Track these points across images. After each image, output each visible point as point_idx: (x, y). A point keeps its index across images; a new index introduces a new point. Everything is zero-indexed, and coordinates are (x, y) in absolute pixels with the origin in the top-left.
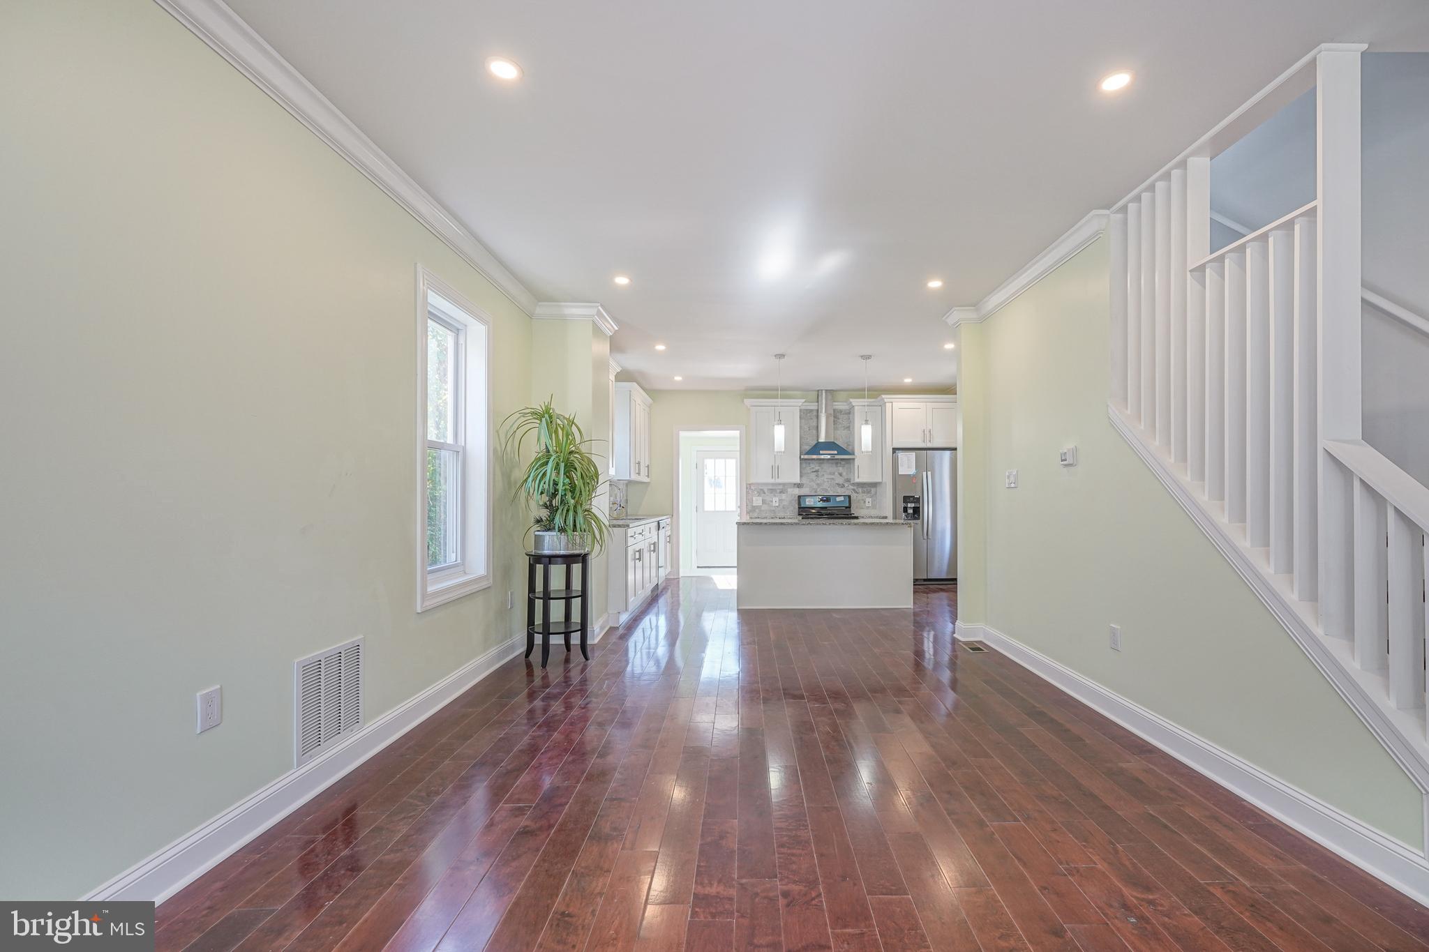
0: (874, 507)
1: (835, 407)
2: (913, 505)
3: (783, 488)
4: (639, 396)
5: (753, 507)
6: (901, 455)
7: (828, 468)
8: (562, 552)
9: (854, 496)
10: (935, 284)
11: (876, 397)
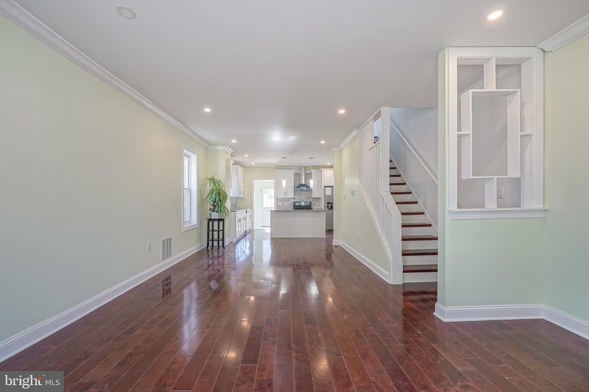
0: (319, 206)
1: (306, 172)
2: (330, 205)
3: (288, 199)
4: (240, 169)
5: (279, 205)
6: (326, 188)
7: (303, 193)
8: (217, 218)
9: (312, 202)
10: (323, 142)
11: (319, 169)
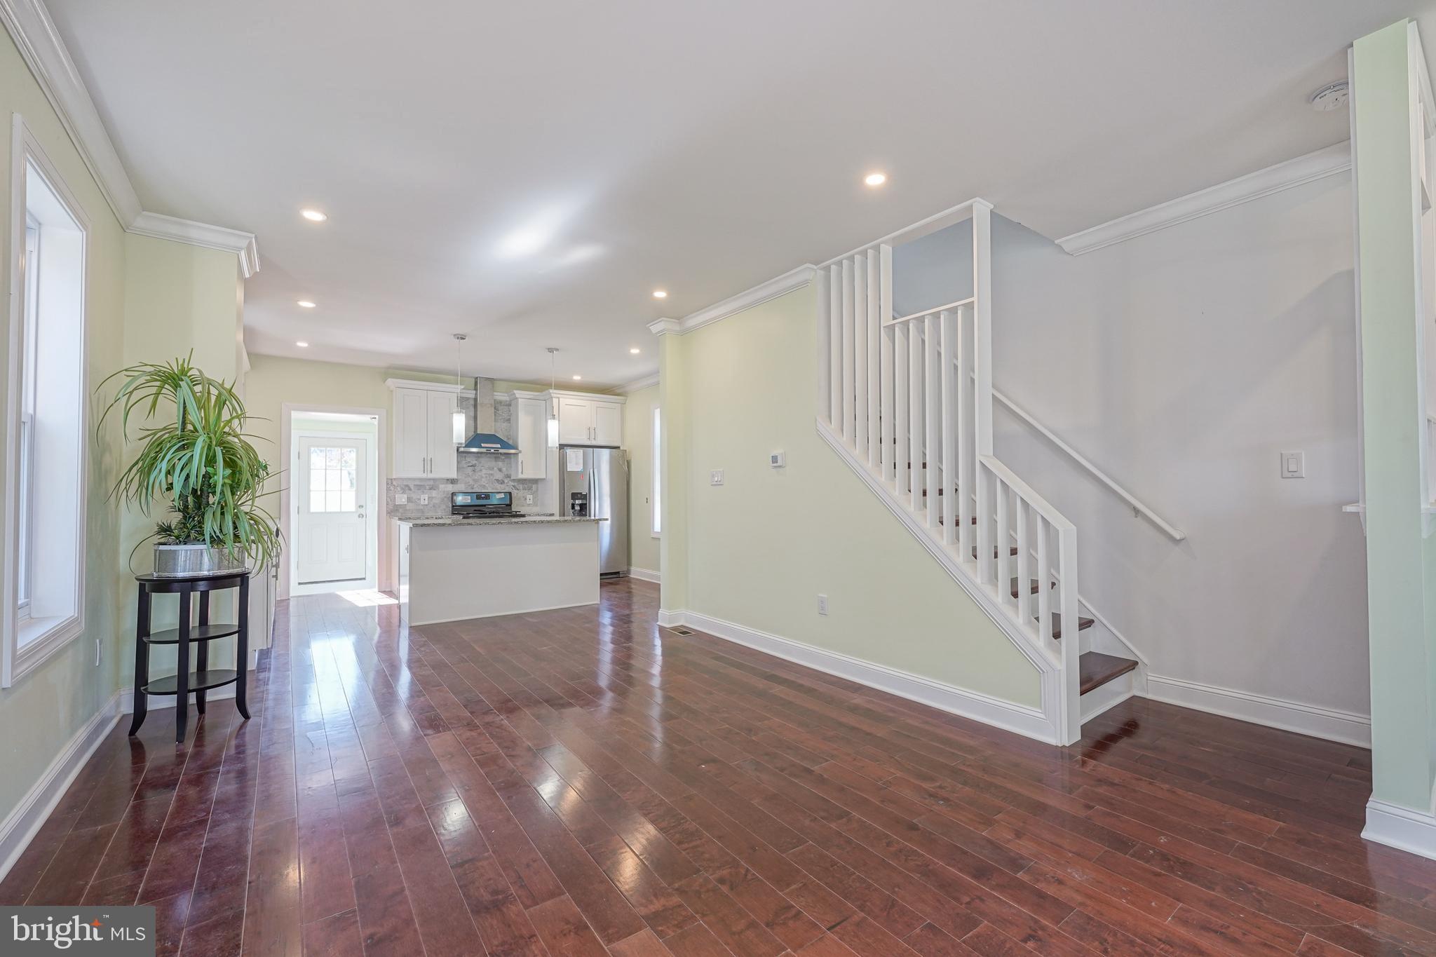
0: (535, 504)
1: (495, 398)
2: (581, 502)
3: (433, 484)
5: (398, 506)
6: (569, 451)
7: (486, 463)
8: (205, 573)
9: (514, 493)
10: (660, 294)
11: (541, 391)
